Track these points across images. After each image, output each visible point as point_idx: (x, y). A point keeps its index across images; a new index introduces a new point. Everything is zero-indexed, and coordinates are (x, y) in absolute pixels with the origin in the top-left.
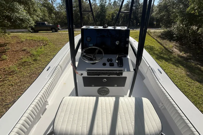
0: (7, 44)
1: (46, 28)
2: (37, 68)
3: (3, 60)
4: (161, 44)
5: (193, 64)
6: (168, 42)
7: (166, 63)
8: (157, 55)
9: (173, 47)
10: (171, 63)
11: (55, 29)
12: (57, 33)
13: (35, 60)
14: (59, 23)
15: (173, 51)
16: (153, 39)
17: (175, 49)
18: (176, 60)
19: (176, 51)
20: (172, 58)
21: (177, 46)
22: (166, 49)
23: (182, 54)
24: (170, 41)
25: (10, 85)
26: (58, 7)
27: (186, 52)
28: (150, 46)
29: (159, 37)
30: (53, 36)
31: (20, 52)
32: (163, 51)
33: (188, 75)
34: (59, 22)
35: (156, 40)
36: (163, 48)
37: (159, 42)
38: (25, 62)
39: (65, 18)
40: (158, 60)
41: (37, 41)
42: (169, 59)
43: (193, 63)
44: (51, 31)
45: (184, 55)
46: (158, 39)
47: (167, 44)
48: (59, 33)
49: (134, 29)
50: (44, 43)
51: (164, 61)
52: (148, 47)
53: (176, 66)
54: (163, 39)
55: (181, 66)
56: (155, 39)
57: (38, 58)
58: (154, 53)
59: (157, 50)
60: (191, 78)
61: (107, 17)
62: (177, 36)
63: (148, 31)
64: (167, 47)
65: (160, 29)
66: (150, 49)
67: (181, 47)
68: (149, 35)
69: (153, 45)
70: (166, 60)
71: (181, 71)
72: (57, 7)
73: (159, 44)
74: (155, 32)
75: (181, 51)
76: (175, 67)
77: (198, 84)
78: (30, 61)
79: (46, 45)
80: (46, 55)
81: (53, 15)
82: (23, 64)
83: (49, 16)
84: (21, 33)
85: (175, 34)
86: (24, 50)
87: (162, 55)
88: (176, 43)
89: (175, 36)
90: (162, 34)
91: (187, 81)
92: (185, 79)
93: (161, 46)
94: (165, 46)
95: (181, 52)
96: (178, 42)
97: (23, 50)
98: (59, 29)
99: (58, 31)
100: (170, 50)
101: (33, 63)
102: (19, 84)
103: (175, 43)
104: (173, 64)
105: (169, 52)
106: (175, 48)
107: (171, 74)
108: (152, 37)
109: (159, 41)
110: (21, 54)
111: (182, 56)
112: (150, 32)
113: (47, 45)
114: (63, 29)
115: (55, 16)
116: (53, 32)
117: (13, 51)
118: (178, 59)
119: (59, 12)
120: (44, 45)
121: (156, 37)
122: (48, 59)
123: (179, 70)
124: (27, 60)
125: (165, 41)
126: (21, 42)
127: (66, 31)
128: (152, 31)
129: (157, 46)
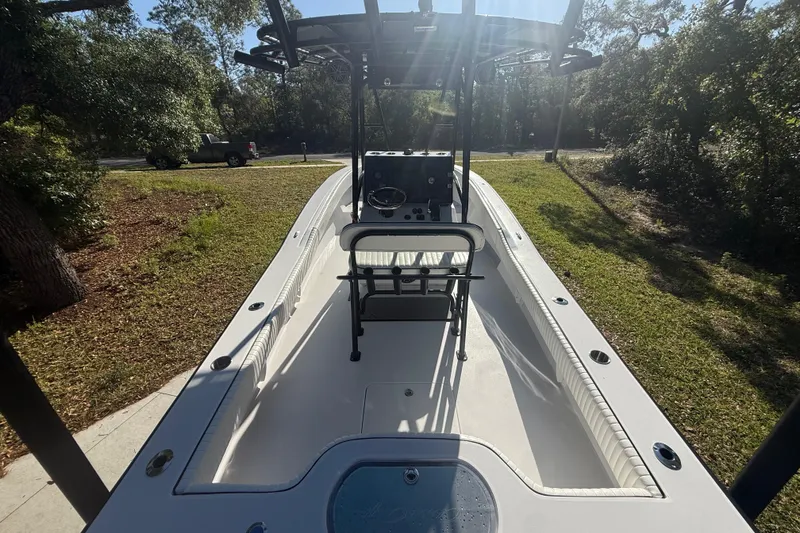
1: (208, 154)
2: (213, 267)
3: (105, 248)
4: (596, 199)
5: (680, 254)
6: (622, 193)
7: (599, 252)
8: (576, 230)
9: (634, 206)
10: (613, 252)
11: (238, 155)
12: (248, 170)
13: (201, 247)
15: (630, 218)
16: (572, 183)
17: (638, 214)
18: (630, 244)
19: (642, 219)
20: (620, 239)
21: (647, 205)
22: (609, 213)
23: (656, 227)
24: (629, 190)
25: (154, 306)
26: (246, 80)
27: (668, 221)
28: (559, 206)
29: (596, 176)
30: (236, 179)
31: (148, 228)
32: (597, 219)
33: (653, 281)
34: (246, 132)
35: (583, 187)
36: (599, 209)
37: (590, 193)
38: (172, 253)
39: (267, 117)
40: (575, 243)
41: (190, 194)
42: (608, 242)
44: (226, 164)
45: (663, 229)
46: (592, 186)
47: (616, 199)
48: (253, 170)
49: (515, 154)
50: (214, 201)
51: (592, 247)
52: (551, 208)
53: (624, 258)
54: (608, 182)
55: (639, 260)
56: (579, 183)
57: (210, 243)
58: (566, 226)
59: (581, 216)
60: (657, 286)
61: (416, 112)
62: (648, 174)
63: (562, 158)
64: (613, 207)
65: (601, 150)
66: (558, 215)
67: (660, 207)
68: (564, 170)
69: (569, 203)
70: (600, 244)
71: (635, 271)
72: (240, 82)
73: (589, 198)
74: (583, 162)
75: (654, 217)
76: (621, 261)
77: (670, 298)
78: (190, 248)
79: (223, 205)
80: (230, 234)
81: (225, 106)
82: (168, 257)
85: (642, 167)
86: (158, 222)
87: (591, 231)
88: (647, 195)
89: (643, 171)
90: (608, 168)
91: (643, 293)
92: (639, 287)
93: (593, 204)
94: (608, 204)
95: (654, 222)
96: (654, 193)
97: (152, 222)
98: (252, 157)
99: (249, 162)
100: (623, 215)
101: (197, 256)
104: (619, 254)
105: (615, 221)
106: (641, 211)
107: (603, 276)
108: (571, 176)
109: (591, 189)
110: (149, 231)
111: (653, 233)
112: (569, 163)
113: (226, 207)
114: (263, 155)
115: (234, 111)
116: (231, 166)
117: (124, 224)
118: (637, 240)
119: (245, 97)
120: (217, 208)
121: (587, 179)
122: (238, 245)
123: (632, 268)
124: (178, 247)
125: (612, 189)
126: (141, 199)
127: (276, 163)
128: (575, 156)
129: (580, 205)
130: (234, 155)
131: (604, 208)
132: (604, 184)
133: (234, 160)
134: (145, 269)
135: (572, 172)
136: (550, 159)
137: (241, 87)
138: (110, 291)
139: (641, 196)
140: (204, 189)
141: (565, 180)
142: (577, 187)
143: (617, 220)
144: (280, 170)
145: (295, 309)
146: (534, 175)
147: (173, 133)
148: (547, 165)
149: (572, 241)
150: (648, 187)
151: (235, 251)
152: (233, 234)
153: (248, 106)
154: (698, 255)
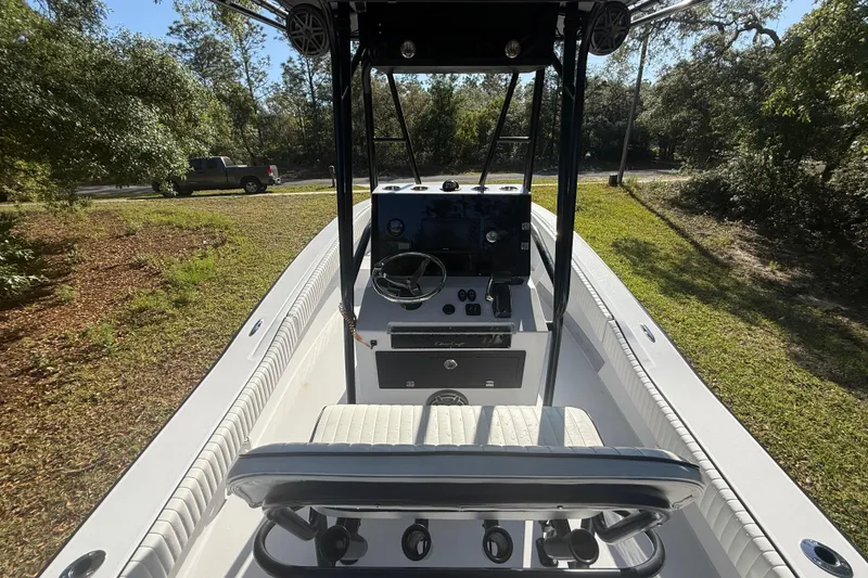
0: (76, 240)
1: (223, 180)
2: (187, 334)
3: (59, 303)
4: (683, 234)
5: (817, 313)
6: (711, 223)
7: (705, 308)
8: (667, 276)
9: (732, 242)
10: (725, 309)
11: (257, 181)
12: (266, 197)
13: (182, 303)
14: (273, 157)
15: (731, 258)
16: (647, 212)
17: (739, 252)
18: (743, 297)
19: (746, 261)
20: (727, 289)
21: (748, 240)
22: (704, 252)
23: (770, 271)
24: (720, 220)
25: (85, 400)
26: (274, 99)
27: (785, 264)
28: (636, 241)
29: (674, 203)
30: (250, 208)
31: (124, 274)
32: (689, 259)
33: (796, 357)
34: (270, 153)
35: (663, 218)
36: (691, 248)
37: (672, 226)
38: (141, 310)
39: (295, 138)
40: (671, 295)
41: (188, 228)
42: (714, 294)
43: (816, 308)
44: (243, 190)
45: (779, 274)
46: (671, 214)
47: (707, 233)
48: (271, 197)
50: (214, 238)
51: (694, 301)
52: (629, 245)
53: (744, 319)
54: (691, 211)
55: (765, 322)
56: (655, 212)
57: (193, 295)
58: (653, 269)
59: (668, 257)
60: (808, 367)
61: (459, 132)
62: (744, 202)
63: (629, 181)
64: (706, 243)
65: (675, 171)
66: (638, 255)
67: (764, 243)
68: (633, 196)
69: (649, 239)
70: (706, 297)
71: (766, 342)
72: (268, 101)
73: (672, 232)
74: (654, 186)
75: (764, 258)
76: (741, 325)
77: (836, 392)
78: (164, 305)
79: (223, 243)
80: (224, 282)
81: (249, 127)
82: (136, 319)
83: (236, 133)
84: (125, 200)
86: (139, 265)
87: (686, 277)
88: (744, 228)
89: (735, 198)
90: (685, 193)
91: (792, 381)
92: (783, 371)
93: (680, 239)
94: (699, 240)
95: (765, 264)
96: (753, 224)
97: (132, 266)
98: (272, 182)
99: (269, 188)
100: (722, 255)
101: (173, 315)
102: (121, 395)
103: (738, 229)
105: (716, 264)
106: (742, 248)
107: (725, 351)
108: (643, 204)
109: (672, 220)
110: (125, 278)
111: (770, 281)
112: (637, 186)
113: (227, 245)
114: (285, 180)
115: (259, 132)
116: (248, 193)
117: (97, 268)
118: (752, 291)
119: (273, 117)
120: (216, 246)
121: (662, 206)
122: (230, 299)
123: (760, 336)
124: (153, 302)
125: (697, 220)
126: (128, 235)
127: (301, 189)
128: (644, 179)
129: (664, 241)
130: (254, 181)
131: (695, 244)
132: (686, 213)
133: (251, 187)
134: (95, 339)
135: (643, 199)
136: (614, 182)
137: (269, 107)
139: (736, 228)
140: (206, 222)
141: (638, 210)
142: (653, 217)
143: (717, 262)
144: (303, 198)
146: (599, 202)
148: (612, 189)
149: (666, 292)
151: (223, 308)
152: (227, 282)
153: (276, 127)
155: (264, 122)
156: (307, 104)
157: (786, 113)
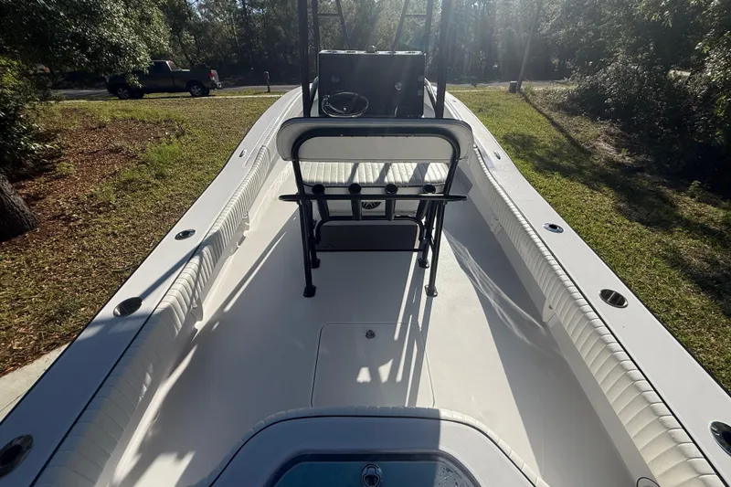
0: (57, 131)
1: (169, 83)
2: (171, 196)
3: (62, 177)
4: (561, 130)
5: (646, 183)
6: (586, 123)
7: (564, 180)
8: (541, 159)
9: (599, 136)
10: (578, 181)
11: (200, 85)
12: (211, 100)
13: (160, 176)
14: (211, 63)
15: (594, 147)
16: (536, 114)
17: (602, 144)
18: (595, 173)
19: (606, 149)
20: (585, 168)
21: (612, 135)
22: (574, 142)
23: (618, 157)
24: (593, 120)
25: (109, 235)
26: (205, 7)
27: (633, 150)
28: (522, 135)
29: (560, 107)
30: (198, 108)
31: (106, 157)
32: (561, 148)
33: (619, 210)
34: (208, 61)
35: (548, 117)
36: (565, 140)
37: (554, 123)
38: (130, 181)
39: (229, 46)
40: (540, 172)
41: (150, 123)
42: (574, 171)
43: (645, 181)
44: (189, 94)
45: (627, 158)
46: (555, 116)
47: (580, 129)
48: (216, 100)
49: (479, 85)
50: (174, 130)
51: (557, 176)
52: (516, 137)
53: (590, 187)
54: (573, 113)
55: (605, 189)
56: (543, 113)
57: (169, 171)
58: (531, 155)
59: (545, 146)
60: (624, 215)
62: (617, 104)
63: (526, 89)
64: (578, 137)
65: (566, 80)
66: (523, 145)
67: (623, 136)
68: (527, 100)
69: (533, 133)
70: (566, 173)
71: (604, 200)
72: (200, 7)
73: (553, 128)
74: (546, 93)
75: (618, 148)
76: (587, 190)
77: (637, 227)
78: (148, 176)
79: (183, 134)
80: (191, 163)
81: (186, 34)
82: (126, 186)
83: (174, 39)
84: (85, 101)
85: (609, 95)
86: (117, 150)
87: (556, 160)
88: (611, 126)
89: (609, 100)
90: (572, 98)
91: (610, 222)
92: (606, 216)
93: (557, 134)
94: (573, 134)
95: (619, 152)
96: (619, 123)
97: (111, 151)
98: (214, 86)
99: (212, 92)
100: (588, 145)
101: (155, 184)
102: (133, 232)
103: (606, 127)
104: (584, 183)
105: (580, 150)
106: (605, 141)
107: (570, 205)
108: (535, 107)
109: (555, 119)
110: (108, 160)
111: (618, 163)
112: (533, 94)
113: (186, 136)
114: (226, 86)
115: (195, 39)
116: (193, 96)
117: (82, 153)
118: (603, 169)
119: (206, 24)
120: (178, 136)
121: (551, 109)
122: (198, 174)
123: (598, 196)
124: (137, 176)
125: (576, 120)
126: (100, 128)
127: (240, 93)
128: (538, 88)
129: (545, 135)
130: (197, 84)
131: (569, 137)
132: (568, 115)
133: (196, 91)
134: (102, 198)
135: (535, 103)
136: (514, 89)
137: (202, 14)
138: (63, 220)
139: (603, 127)
140: (164, 118)
141: (529, 111)
142: (541, 117)
143: (582, 150)
144: (243, 100)
145: (243, 238)
146: (498, 105)
147: (116, 49)
148: (511, 96)
149: (537, 169)
150: (612, 117)
151: (195, 180)
152: (193, 163)
153: (210, 34)
154: (664, 184)
155: (199, 30)
156: (239, 11)
157: (653, 18)
